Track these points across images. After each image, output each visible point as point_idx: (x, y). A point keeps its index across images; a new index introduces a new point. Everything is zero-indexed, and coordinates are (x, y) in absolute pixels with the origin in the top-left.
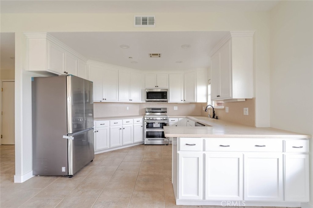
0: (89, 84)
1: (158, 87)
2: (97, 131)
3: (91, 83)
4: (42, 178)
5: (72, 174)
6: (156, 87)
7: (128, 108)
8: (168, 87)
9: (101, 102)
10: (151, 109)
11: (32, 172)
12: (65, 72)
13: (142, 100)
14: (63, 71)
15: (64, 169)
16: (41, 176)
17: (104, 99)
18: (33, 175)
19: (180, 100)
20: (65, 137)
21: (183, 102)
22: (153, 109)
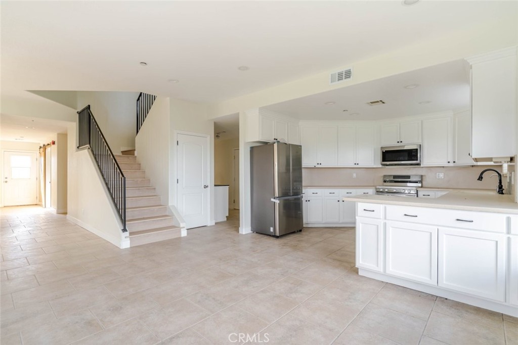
0: (297, 149)
1: (401, 142)
2: (309, 201)
3: (300, 147)
4: (257, 234)
5: (278, 235)
6: (398, 142)
7: (355, 175)
8: (421, 141)
9: (315, 168)
10: (393, 177)
11: (250, 228)
12: (275, 139)
13: (375, 164)
14: (274, 138)
15: (272, 229)
16: (257, 233)
17: (318, 164)
18: (252, 231)
19: (447, 161)
20: (272, 200)
21: (451, 164)
22: (395, 177)
